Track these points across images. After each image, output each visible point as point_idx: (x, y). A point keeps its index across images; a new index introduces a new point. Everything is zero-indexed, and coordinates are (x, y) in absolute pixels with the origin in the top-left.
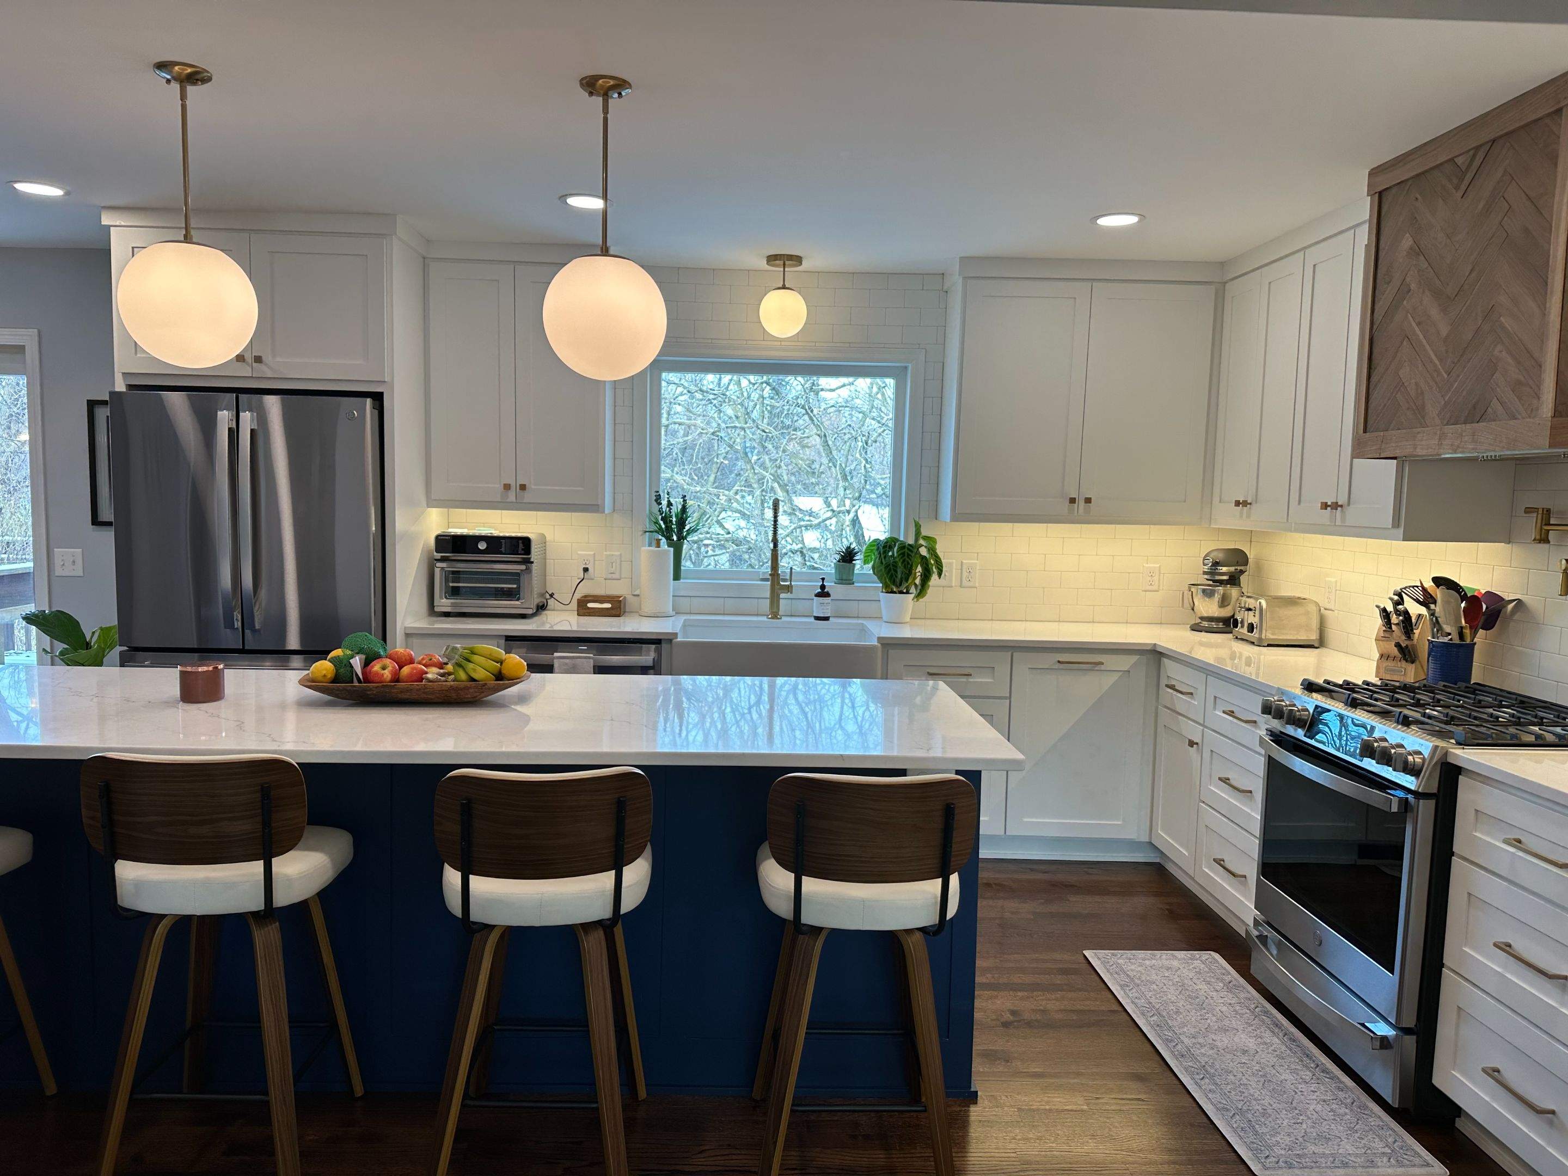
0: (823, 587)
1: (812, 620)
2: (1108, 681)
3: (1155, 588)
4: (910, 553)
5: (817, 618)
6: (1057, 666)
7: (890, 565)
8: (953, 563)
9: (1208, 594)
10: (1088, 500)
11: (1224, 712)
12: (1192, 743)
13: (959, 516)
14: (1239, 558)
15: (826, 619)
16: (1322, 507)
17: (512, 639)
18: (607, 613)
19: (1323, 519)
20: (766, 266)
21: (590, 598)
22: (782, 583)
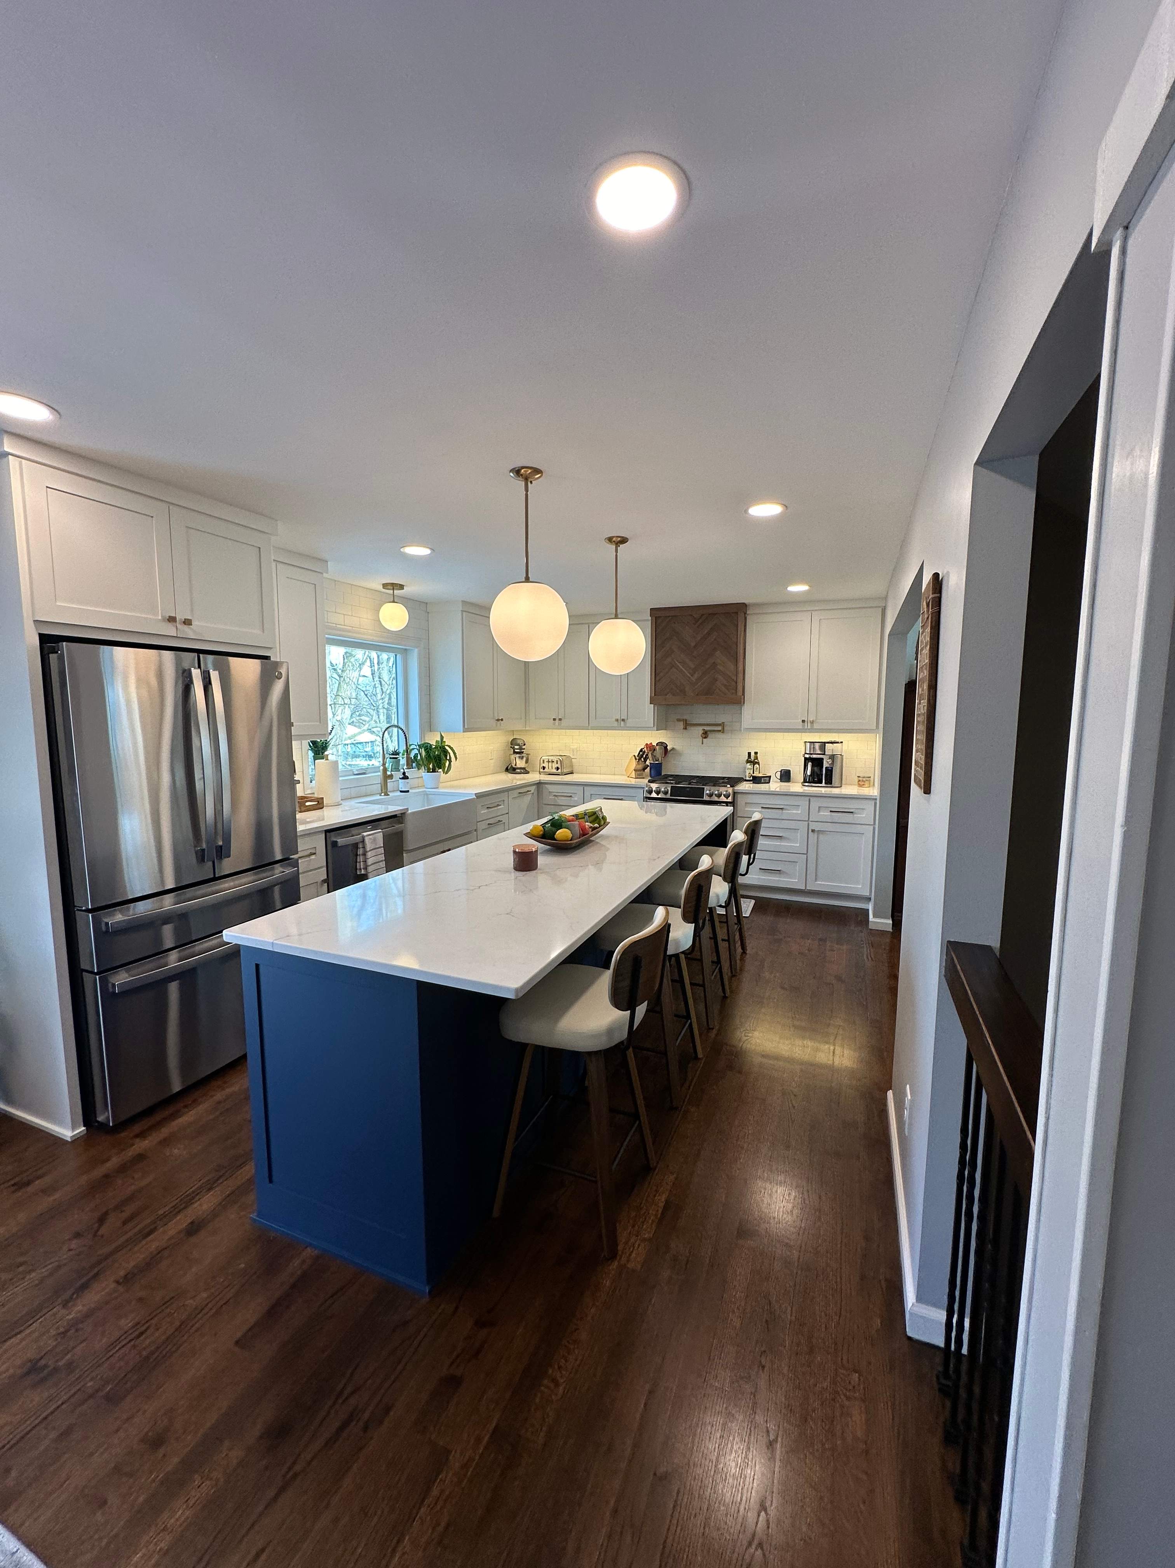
0: (404, 773)
1: (399, 793)
2: (530, 798)
3: (492, 758)
5: (401, 791)
6: (519, 795)
10: (502, 720)
13: (466, 730)
15: (408, 791)
16: (614, 720)
17: (329, 832)
18: (316, 807)
19: (616, 724)
20: (381, 588)
21: (304, 799)
22: (389, 773)
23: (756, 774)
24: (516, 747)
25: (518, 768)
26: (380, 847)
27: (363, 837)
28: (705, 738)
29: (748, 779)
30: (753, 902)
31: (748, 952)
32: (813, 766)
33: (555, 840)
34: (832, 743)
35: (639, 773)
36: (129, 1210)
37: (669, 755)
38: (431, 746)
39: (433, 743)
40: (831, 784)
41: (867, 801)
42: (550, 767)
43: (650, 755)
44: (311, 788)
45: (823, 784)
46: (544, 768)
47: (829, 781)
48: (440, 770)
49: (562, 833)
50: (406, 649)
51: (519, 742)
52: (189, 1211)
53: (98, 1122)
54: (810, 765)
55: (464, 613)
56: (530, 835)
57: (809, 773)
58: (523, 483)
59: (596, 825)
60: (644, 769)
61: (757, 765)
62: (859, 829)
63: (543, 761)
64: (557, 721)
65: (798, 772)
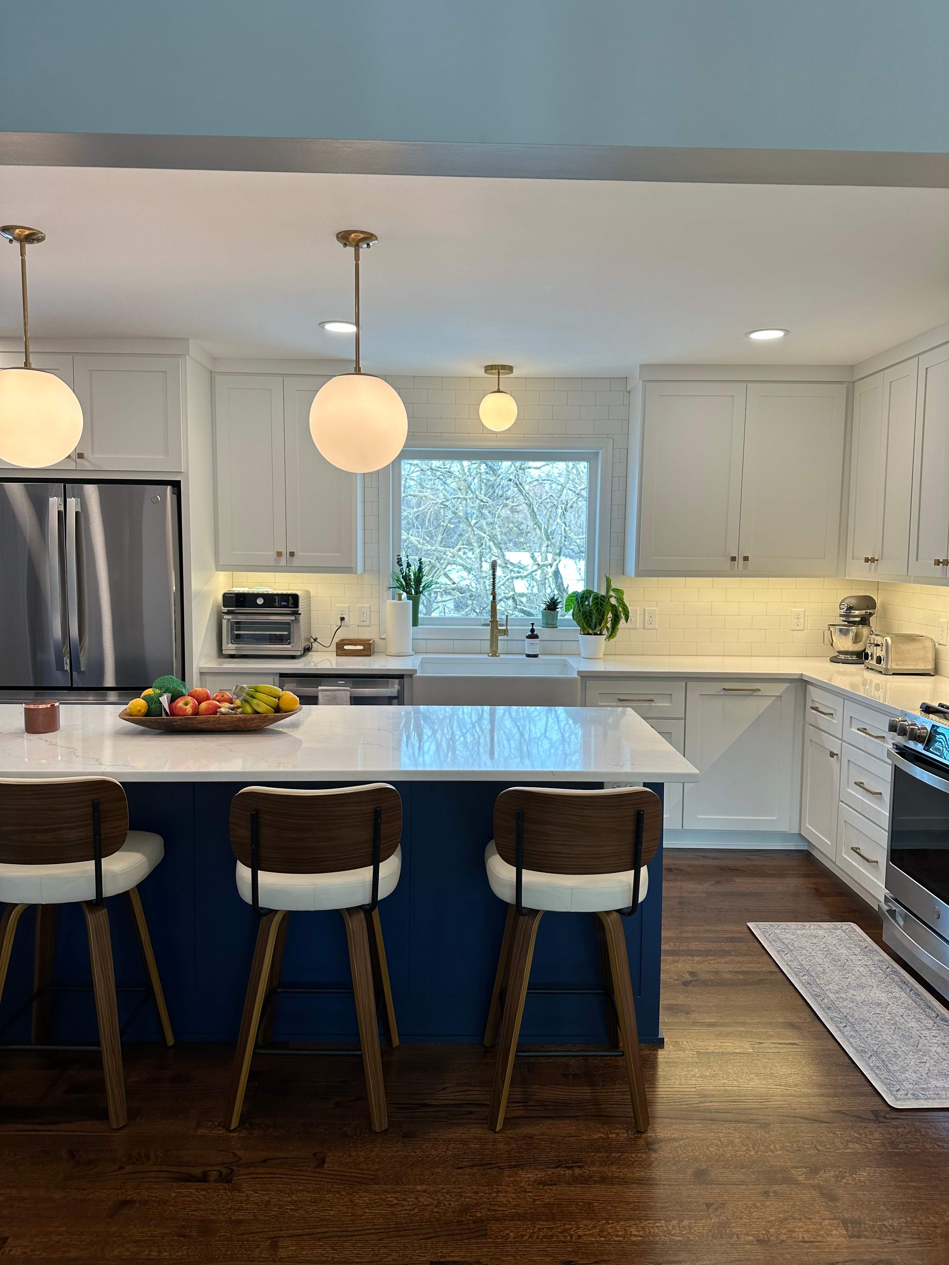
0: (532, 630)
1: (524, 657)
2: (765, 704)
3: (801, 627)
4: (603, 602)
5: (528, 656)
6: (722, 693)
7: (586, 612)
8: (636, 610)
9: (844, 632)
10: (746, 559)
11: (858, 729)
12: (832, 755)
13: (641, 573)
14: (868, 603)
15: (536, 656)
20: (482, 372)
22: (500, 627)
48: (601, 633)
50: (594, 453)
55: (648, 384)
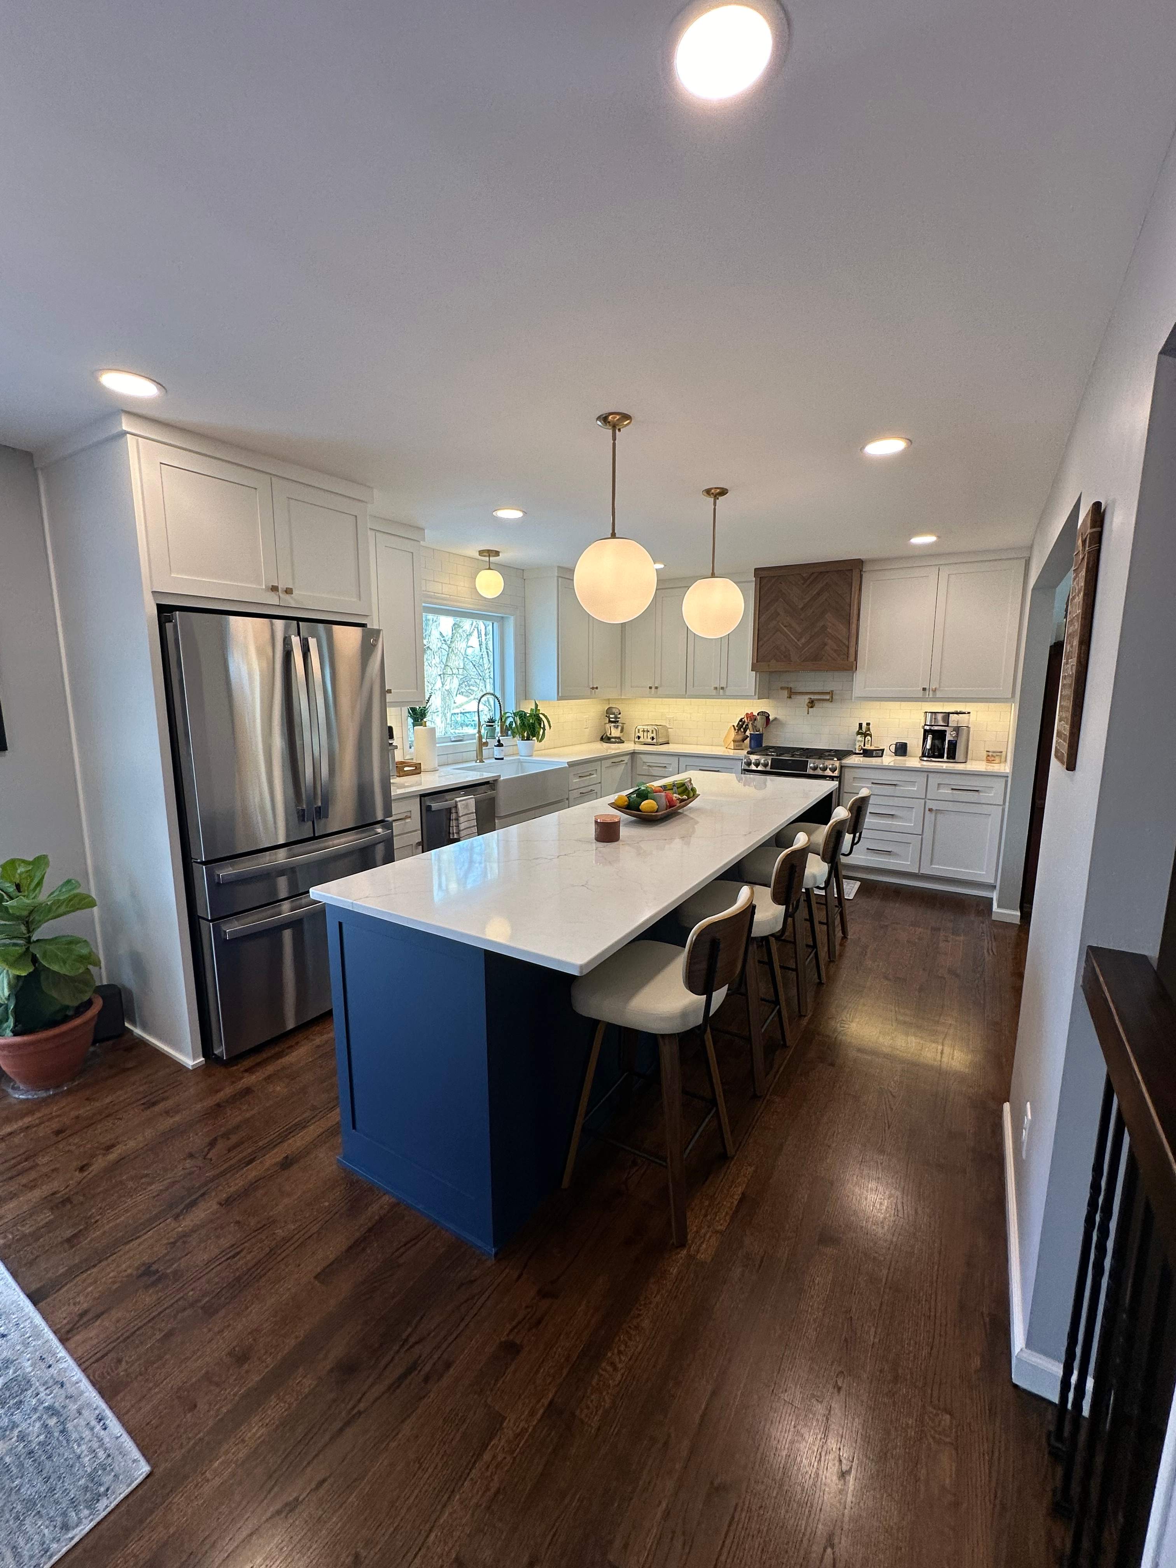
0: (499, 741)
2: (623, 768)
3: (587, 727)
6: (611, 765)
10: (596, 688)
15: (502, 759)
16: (713, 688)
17: (423, 796)
18: (414, 772)
19: (714, 692)
20: (477, 555)
21: (403, 764)
22: (484, 740)
23: (868, 747)
24: (611, 716)
25: (613, 738)
26: (472, 813)
27: (456, 802)
28: (812, 707)
29: (857, 752)
30: (858, 883)
31: (849, 937)
32: (933, 739)
33: (640, 811)
34: (957, 713)
35: (738, 744)
36: (234, 1139)
37: (771, 726)
38: (525, 714)
39: (528, 711)
40: (954, 758)
41: (995, 779)
42: (645, 737)
43: (750, 726)
44: (411, 754)
45: (945, 759)
46: (639, 737)
47: (952, 756)
48: (535, 738)
49: (647, 805)
50: (502, 617)
51: (614, 710)
52: (286, 1144)
53: (215, 1055)
54: (930, 737)
55: (560, 579)
56: (614, 805)
57: (928, 747)
58: (611, 431)
59: (685, 797)
60: (743, 740)
61: (869, 738)
62: (986, 809)
63: (639, 730)
64: (653, 689)
65: (915, 744)
